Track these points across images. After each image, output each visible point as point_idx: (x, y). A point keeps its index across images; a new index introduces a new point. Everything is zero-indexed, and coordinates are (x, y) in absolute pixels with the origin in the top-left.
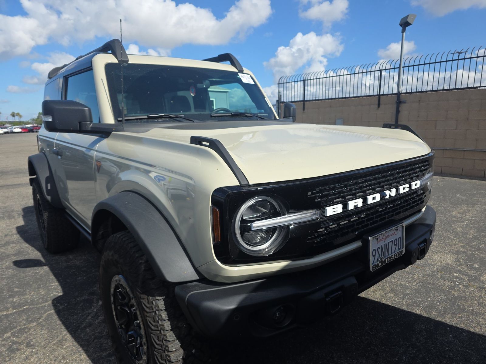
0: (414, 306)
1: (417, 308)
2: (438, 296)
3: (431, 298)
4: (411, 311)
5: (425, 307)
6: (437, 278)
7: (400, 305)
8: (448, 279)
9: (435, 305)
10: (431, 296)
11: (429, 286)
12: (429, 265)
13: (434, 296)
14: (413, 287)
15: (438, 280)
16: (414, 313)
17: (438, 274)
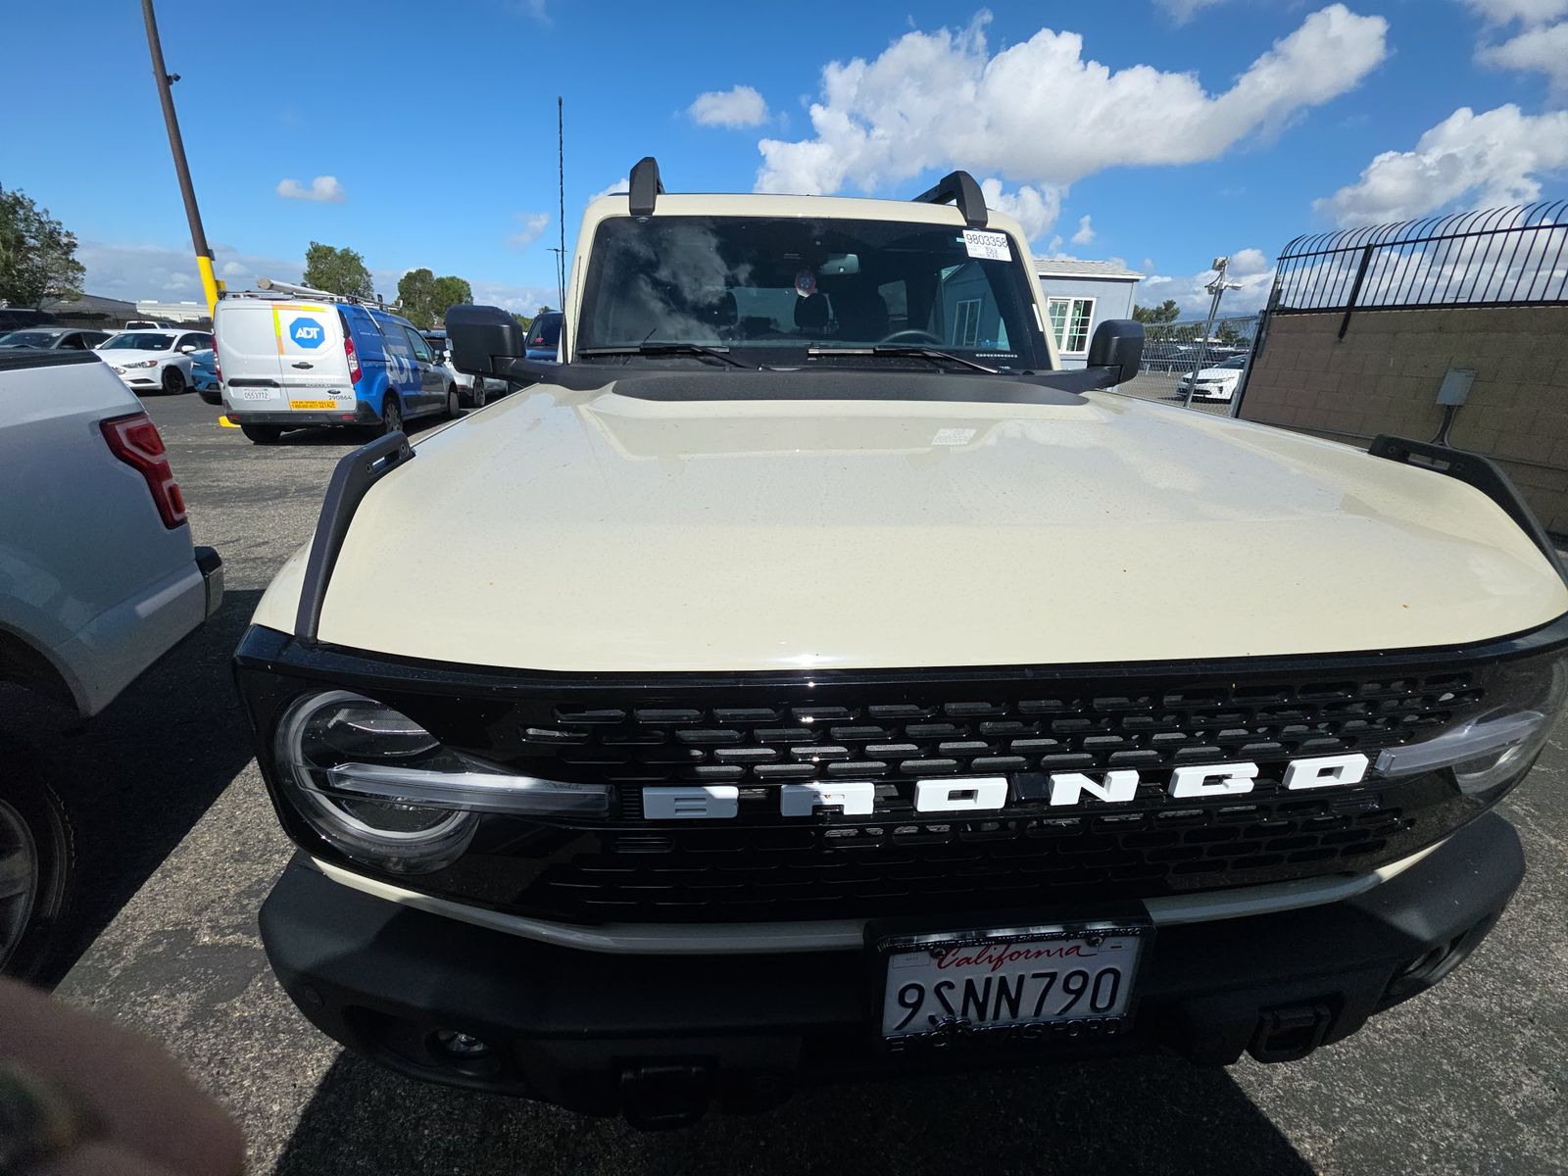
0: (1311, 1113)
1: (1314, 1128)
2: (1448, 1125)
3: (1413, 1119)
4: (1281, 1127)
5: (1353, 1146)
6: (1509, 1044)
7: (1252, 1079)
8: (1548, 1068)
9: (1408, 1154)
10: (1417, 1112)
11: (1441, 1064)
12: (1512, 978)
13: (1432, 1120)
14: (1367, 1036)
15: (1505, 1055)
16: (1284, 1141)
17: (1526, 1031)
